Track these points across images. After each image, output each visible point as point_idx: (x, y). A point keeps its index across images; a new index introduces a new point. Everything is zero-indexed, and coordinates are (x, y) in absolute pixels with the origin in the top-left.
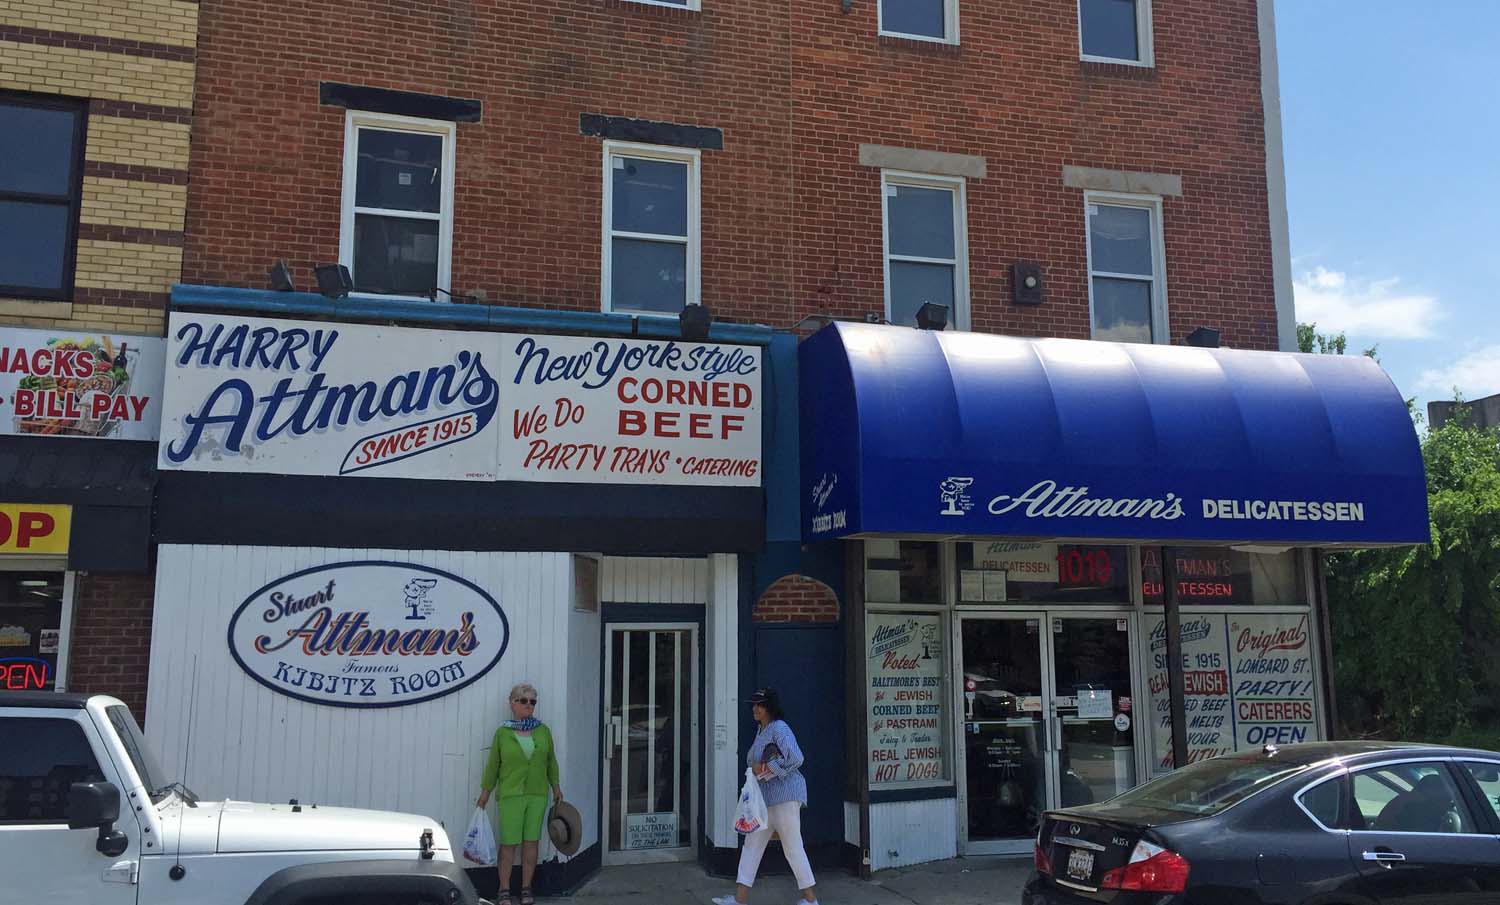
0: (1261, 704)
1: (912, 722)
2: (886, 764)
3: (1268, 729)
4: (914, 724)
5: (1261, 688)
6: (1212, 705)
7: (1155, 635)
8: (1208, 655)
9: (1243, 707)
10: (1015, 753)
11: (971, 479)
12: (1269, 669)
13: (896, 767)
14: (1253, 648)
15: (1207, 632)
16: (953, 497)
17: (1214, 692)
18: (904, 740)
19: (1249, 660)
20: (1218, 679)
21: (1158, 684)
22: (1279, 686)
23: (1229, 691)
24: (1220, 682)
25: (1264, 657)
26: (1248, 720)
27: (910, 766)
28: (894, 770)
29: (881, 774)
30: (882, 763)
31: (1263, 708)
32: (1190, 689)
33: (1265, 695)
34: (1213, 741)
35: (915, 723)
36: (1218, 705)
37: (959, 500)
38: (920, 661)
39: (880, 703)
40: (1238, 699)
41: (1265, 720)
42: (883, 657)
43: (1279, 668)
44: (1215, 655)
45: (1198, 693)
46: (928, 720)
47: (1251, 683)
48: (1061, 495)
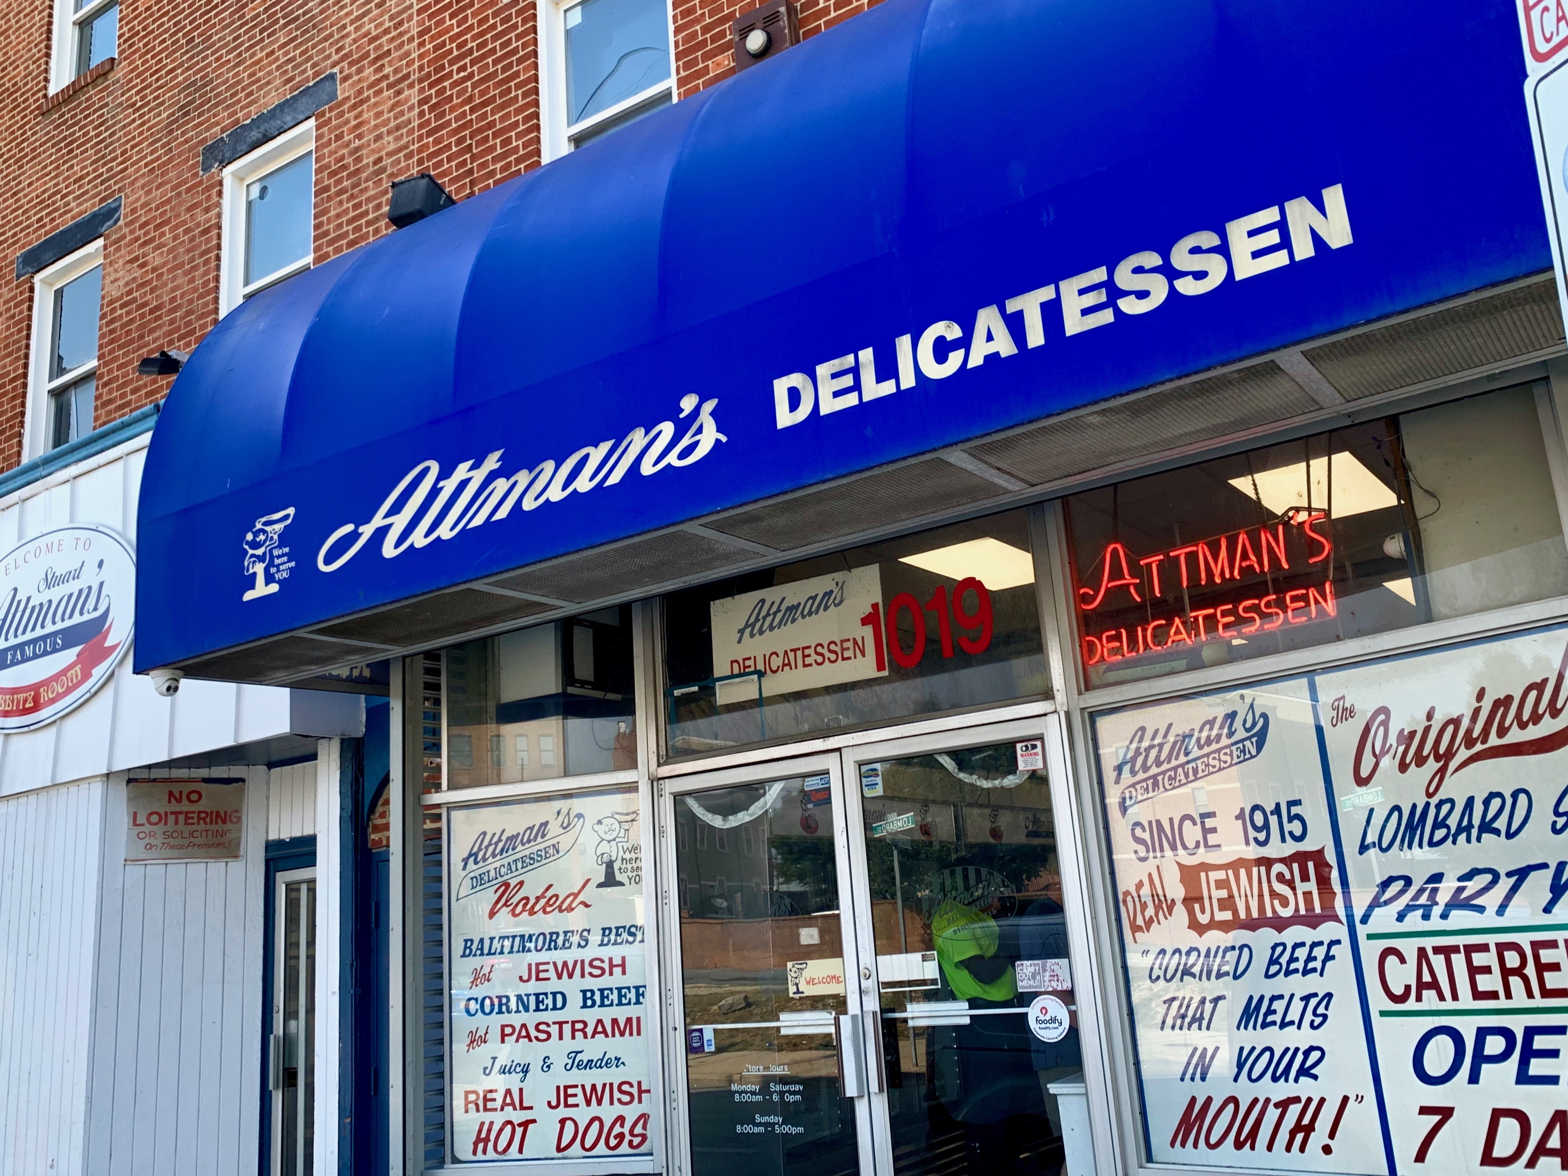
0: (1447, 951)
1: (567, 1029)
2: (498, 1118)
3: (1482, 1033)
4: (574, 1031)
5: (1443, 897)
6: (1293, 959)
7: (1126, 769)
8: (1269, 807)
9: (1392, 960)
10: (791, 1098)
11: (291, 511)
12: (1464, 829)
13: (525, 1124)
14: (1403, 767)
15: (1261, 738)
16: (261, 559)
17: (1296, 920)
18: (546, 1065)
19: (1397, 808)
20: (1305, 878)
21: (1144, 906)
22: (1505, 884)
23: (1341, 911)
24: (1312, 886)
25: (1441, 795)
26: (1411, 1004)
27: (563, 1122)
28: (519, 1131)
29: (487, 1140)
30: (487, 1117)
31: (1458, 960)
32: (1227, 915)
33: (1461, 919)
34: (1304, 1071)
35: (578, 1028)
36: (1310, 958)
37: (271, 564)
38: (590, 894)
39: (480, 992)
40: (1370, 937)
41: (1466, 1001)
42: (489, 896)
43: (1501, 824)
44: (1291, 804)
45: (1252, 925)
46: (615, 1021)
47: (1408, 881)
48: (449, 486)
